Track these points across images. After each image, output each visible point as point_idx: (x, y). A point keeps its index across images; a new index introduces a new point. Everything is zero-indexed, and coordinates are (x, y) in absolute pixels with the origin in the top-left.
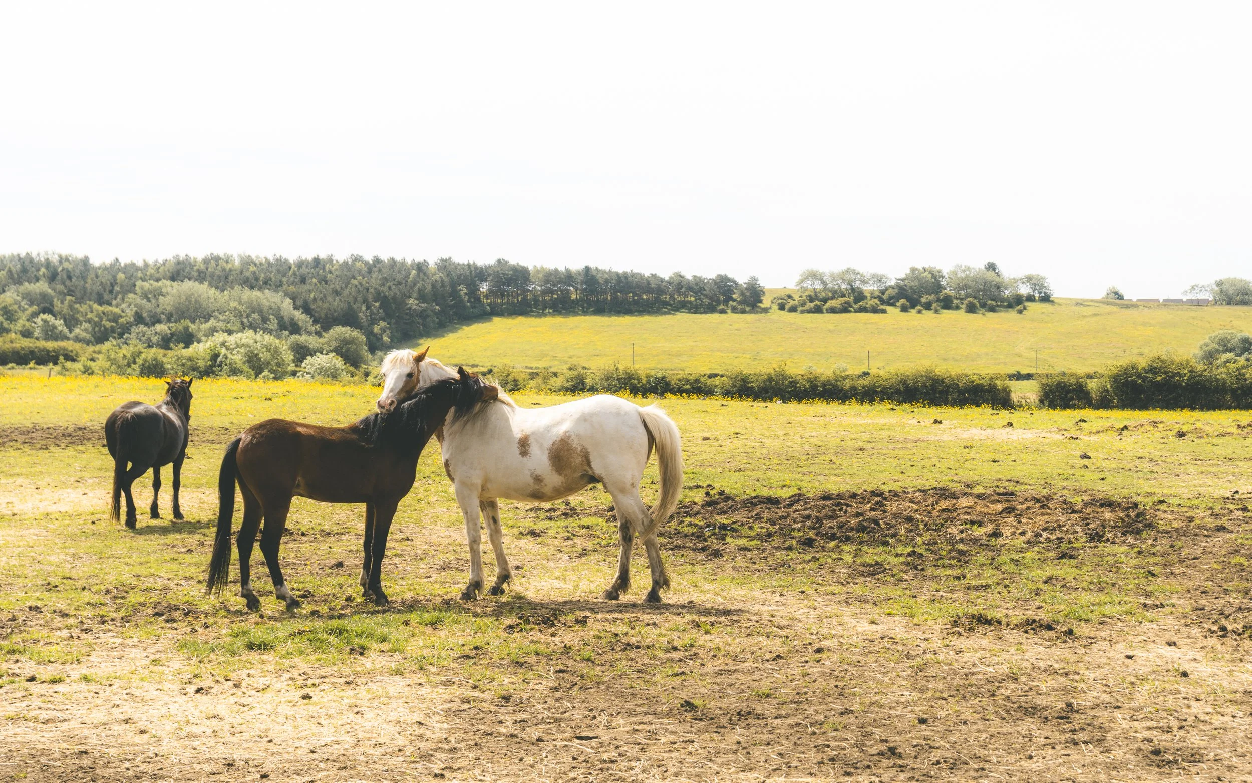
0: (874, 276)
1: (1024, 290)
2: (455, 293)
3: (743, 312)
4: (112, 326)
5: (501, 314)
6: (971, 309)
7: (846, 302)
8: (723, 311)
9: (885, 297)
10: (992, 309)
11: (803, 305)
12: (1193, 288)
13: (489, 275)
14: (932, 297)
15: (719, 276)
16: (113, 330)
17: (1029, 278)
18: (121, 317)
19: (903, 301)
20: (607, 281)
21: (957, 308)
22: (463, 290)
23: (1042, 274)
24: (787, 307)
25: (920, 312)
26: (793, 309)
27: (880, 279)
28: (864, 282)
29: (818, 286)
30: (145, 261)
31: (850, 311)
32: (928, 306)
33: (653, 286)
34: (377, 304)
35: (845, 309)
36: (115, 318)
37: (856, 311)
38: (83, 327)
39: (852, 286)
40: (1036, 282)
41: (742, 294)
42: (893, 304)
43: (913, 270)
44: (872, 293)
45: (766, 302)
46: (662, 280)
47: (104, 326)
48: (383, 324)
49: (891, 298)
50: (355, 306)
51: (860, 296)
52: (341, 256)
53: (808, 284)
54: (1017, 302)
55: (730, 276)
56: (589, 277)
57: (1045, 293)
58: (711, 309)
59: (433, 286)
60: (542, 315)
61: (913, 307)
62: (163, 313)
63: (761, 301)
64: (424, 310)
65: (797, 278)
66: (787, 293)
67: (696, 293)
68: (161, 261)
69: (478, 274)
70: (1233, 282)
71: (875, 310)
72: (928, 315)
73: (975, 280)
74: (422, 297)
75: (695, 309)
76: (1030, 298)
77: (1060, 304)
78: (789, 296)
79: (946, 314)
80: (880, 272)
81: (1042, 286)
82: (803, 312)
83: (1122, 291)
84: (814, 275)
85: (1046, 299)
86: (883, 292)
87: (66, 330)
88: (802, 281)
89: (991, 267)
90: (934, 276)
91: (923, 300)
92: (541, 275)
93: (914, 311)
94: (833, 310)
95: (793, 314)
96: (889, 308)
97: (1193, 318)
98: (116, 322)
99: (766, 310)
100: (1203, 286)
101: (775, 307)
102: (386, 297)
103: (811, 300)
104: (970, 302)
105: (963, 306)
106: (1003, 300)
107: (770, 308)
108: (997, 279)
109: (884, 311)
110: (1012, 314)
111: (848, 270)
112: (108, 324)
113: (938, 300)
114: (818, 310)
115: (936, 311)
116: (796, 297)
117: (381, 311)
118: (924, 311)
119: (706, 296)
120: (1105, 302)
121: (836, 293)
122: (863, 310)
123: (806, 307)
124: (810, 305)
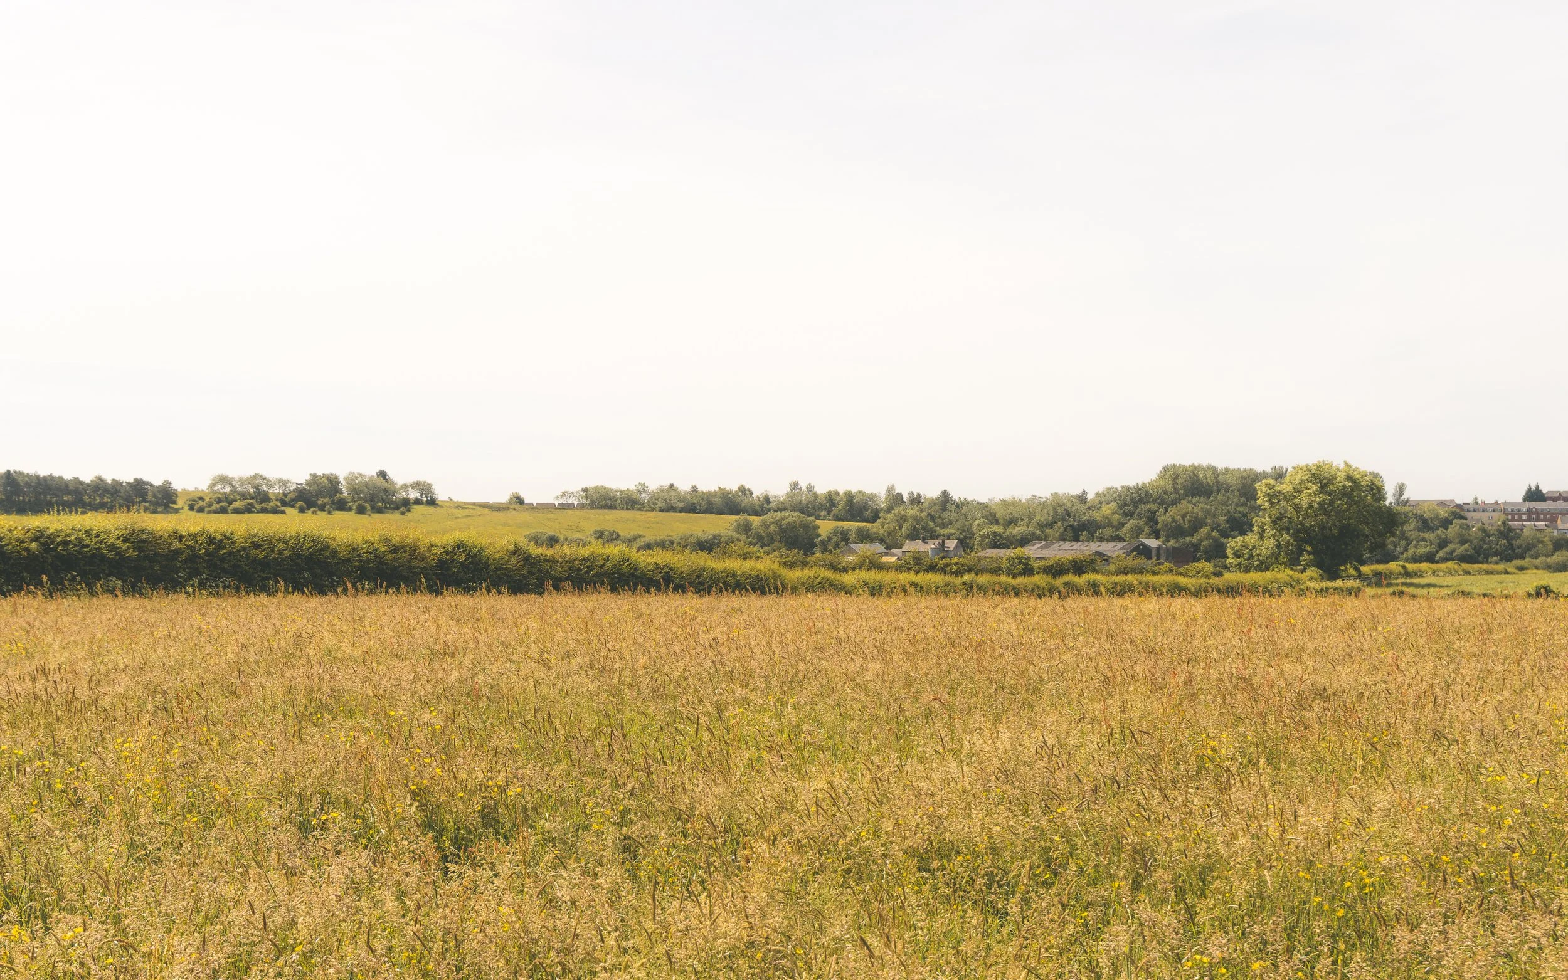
0: (279, 481)
1: (413, 495)
3: (155, 512)
6: (361, 510)
7: (249, 504)
9: (287, 499)
10: (380, 511)
11: (210, 505)
14: (326, 500)
15: (136, 480)
17: (417, 485)
19: (300, 503)
20: (28, 484)
21: (350, 509)
23: (429, 481)
24: (196, 507)
25: (314, 513)
26: (201, 510)
27: (285, 483)
28: (271, 486)
29: (228, 489)
31: (253, 512)
32: (322, 508)
33: (71, 488)
35: (249, 510)
37: (258, 512)
39: (258, 489)
40: (424, 488)
41: (155, 496)
42: (293, 506)
43: (314, 476)
44: (276, 495)
45: (180, 503)
46: (82, 483)
49: (293, 500)
51: (264, 498)
53: (218, 487)
54: (405, 505)
55: (145, 479)
57: (431, 497)
61: (309, 509)
63: (175, 503)
65: (209, 482)
66: (199, 495)
67: (112, 495)
71: (275, 511)
72: (322, 515)
73: (367, 485)
76: (417, 502)
77: (442, 507)
78: (201, 499)
79: (338, 515)
80: (285, 477)
82: (209, 512)
83: (523, 495)
84: (223, 479)
85: (432, 502)
86: (285, 495)
88: (214, 485)
89: (383, 474)
90: (330, 481)
91: (320, 503)
93: (310, 512)
94: (237, 511)
95: (200, 514)
96: (288, 510)
97: (549, 520)
99: (177, 511)
100: (572, 493)
101: (186, 508)
103: (219, 501)
104: (360, 505)
105: (354, 508)
106: (391, 503)
107: (182, 508)
108: (387, 485)
109: (283, 512)
110: (396, 516)
111: (256, 477)
113: (333, 503)
114: (223, 511)
115: (329, 513)
116: (207, 499)
118: (319, 512)
119: (122, 497)
121: (244, 496)
122: (264, 511)
123: (213, 508)
124: (216, 506)
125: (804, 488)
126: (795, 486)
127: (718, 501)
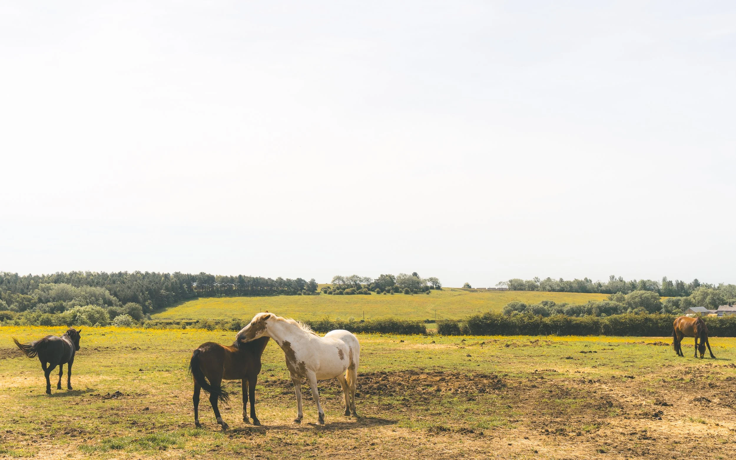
0: (365, 278)
1: (429, 284)
2: (181, 287)
3: (309, 294)
4: (28, 304)
5: (202, 296)
6: (407, 293)
7: (353, 290)
8: (300, 294)
9: (370, 287)
10: (416, 293)
11: (335, 291)
12: (500, 283)
13: (197, 279)
14: (390, 287)
15: (298, 279)
16: (28, 306)
17: (431, 279)
18: (32, 300)
19: (378, 289)
20: (249, 281)
21: (401, 292)
22: (185, 286)
23: (437, 277)
24: (328, 292)
25: (385, 294)
26: (330, 293)
27: (367, 280)
28: (361, 281)
29: (341, 283)
30: (43, 275)
31: (355, 294)
32: (388, 291)
33: (269, 283)
34: (147, 292)
35: (353, 293)
36: (29, 300)
37: (357, 294)
38: (14, 305)
39: (356, 283)
40: (434, 281)
41: (308, 287)
42: (373, 291)
43: (382, 276)
44: (364, 286)
45: (319, 290)
46: (273, 281)
47: (24, 304)
48: (149, 301)
49: (372, 288)
50: (137, 293)
51: (359, 287)
52: (131, 271)
53: (337, 282)
54: (426, 290)
55: (302, 279)
56: (241, 279)
57: (438, 285)
58: (294, 293)
59: (172, 284)
60: (221, 297)
61: (382, 292)
62: (51, 298)
63: (316, 290)
64: (168, 295)
65: (332, 279)
66: (328, 286)
67: (288, 286)
68: (50, 275)
69: (191, 279)
70: (516, 281)
71: (366, 293)
72: (389, 295)
73: (408, 280)
74: (167, 289)
75: (287, 293)
76: (432, 288)
77: (444, 290)
78: (329, 287)
79: (397, 295)
80: (368, 277)
81: (437, 283)
82: (335, 294)
83: (470, 284)
84: (339, 278)
85: (439, 288)
86: (369, 285)
87: (7, 306)
88: (334, 281)
89: (415, 274)
90: (391, 278)
91: (386, 289)
92: (219, 279)
93: (383, 294)
94: (347, 293)
95: (330, 295)
96: (371, 292)
97: (501, 296)
98: (30, 302)
99: (319, 294)
100: (504, 283)
101: (323, 292)
102: (151, 289)
103: (338, 289)
104: (406, 290)
105: (404, 291)
106: (420, 289)
107: (321, 292)
108: (418, 280)
109: (370, 294)
110: (424, 295)
111: (354, 276)
112: (26, 303)
113: (393, 289)
114: (341, 293)
115: (392, 294)
116: (332, 288)
117: (149, 295)
118: (387, 294)
119: (292, 288)
120: (464, 289)
121: (349, 286)
122: (361, 293)
123: (336, 292)
124: (338, 291)
125: (617, 279)
126: (613, 277)
127: (575, 285)
